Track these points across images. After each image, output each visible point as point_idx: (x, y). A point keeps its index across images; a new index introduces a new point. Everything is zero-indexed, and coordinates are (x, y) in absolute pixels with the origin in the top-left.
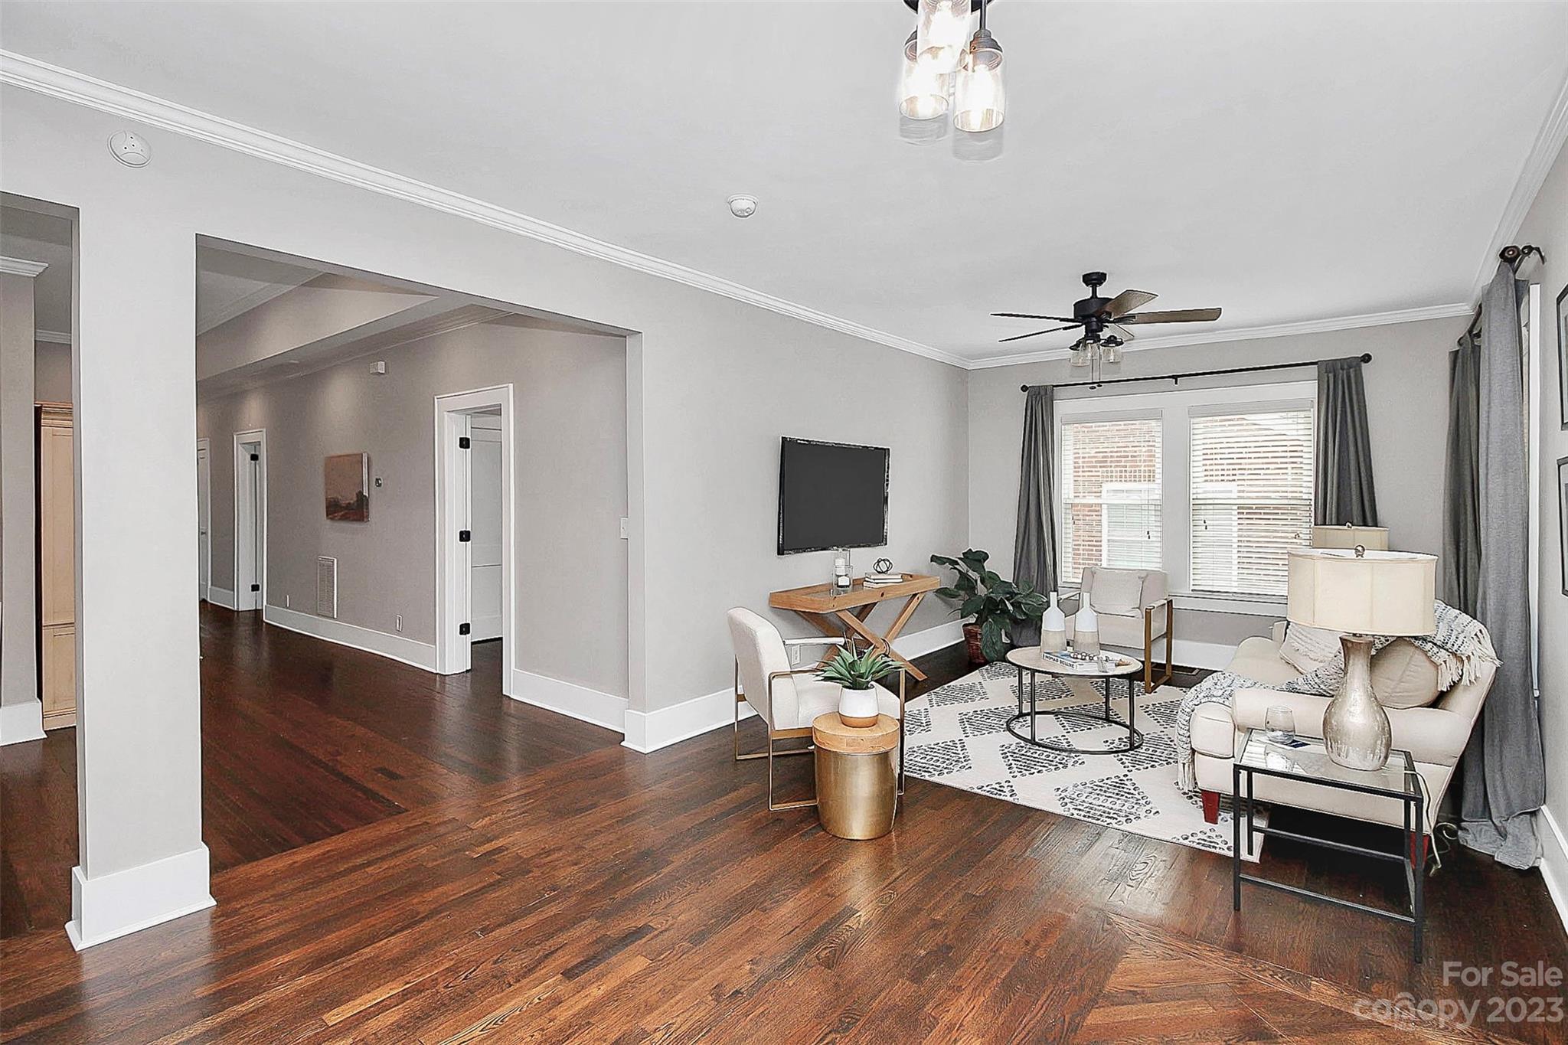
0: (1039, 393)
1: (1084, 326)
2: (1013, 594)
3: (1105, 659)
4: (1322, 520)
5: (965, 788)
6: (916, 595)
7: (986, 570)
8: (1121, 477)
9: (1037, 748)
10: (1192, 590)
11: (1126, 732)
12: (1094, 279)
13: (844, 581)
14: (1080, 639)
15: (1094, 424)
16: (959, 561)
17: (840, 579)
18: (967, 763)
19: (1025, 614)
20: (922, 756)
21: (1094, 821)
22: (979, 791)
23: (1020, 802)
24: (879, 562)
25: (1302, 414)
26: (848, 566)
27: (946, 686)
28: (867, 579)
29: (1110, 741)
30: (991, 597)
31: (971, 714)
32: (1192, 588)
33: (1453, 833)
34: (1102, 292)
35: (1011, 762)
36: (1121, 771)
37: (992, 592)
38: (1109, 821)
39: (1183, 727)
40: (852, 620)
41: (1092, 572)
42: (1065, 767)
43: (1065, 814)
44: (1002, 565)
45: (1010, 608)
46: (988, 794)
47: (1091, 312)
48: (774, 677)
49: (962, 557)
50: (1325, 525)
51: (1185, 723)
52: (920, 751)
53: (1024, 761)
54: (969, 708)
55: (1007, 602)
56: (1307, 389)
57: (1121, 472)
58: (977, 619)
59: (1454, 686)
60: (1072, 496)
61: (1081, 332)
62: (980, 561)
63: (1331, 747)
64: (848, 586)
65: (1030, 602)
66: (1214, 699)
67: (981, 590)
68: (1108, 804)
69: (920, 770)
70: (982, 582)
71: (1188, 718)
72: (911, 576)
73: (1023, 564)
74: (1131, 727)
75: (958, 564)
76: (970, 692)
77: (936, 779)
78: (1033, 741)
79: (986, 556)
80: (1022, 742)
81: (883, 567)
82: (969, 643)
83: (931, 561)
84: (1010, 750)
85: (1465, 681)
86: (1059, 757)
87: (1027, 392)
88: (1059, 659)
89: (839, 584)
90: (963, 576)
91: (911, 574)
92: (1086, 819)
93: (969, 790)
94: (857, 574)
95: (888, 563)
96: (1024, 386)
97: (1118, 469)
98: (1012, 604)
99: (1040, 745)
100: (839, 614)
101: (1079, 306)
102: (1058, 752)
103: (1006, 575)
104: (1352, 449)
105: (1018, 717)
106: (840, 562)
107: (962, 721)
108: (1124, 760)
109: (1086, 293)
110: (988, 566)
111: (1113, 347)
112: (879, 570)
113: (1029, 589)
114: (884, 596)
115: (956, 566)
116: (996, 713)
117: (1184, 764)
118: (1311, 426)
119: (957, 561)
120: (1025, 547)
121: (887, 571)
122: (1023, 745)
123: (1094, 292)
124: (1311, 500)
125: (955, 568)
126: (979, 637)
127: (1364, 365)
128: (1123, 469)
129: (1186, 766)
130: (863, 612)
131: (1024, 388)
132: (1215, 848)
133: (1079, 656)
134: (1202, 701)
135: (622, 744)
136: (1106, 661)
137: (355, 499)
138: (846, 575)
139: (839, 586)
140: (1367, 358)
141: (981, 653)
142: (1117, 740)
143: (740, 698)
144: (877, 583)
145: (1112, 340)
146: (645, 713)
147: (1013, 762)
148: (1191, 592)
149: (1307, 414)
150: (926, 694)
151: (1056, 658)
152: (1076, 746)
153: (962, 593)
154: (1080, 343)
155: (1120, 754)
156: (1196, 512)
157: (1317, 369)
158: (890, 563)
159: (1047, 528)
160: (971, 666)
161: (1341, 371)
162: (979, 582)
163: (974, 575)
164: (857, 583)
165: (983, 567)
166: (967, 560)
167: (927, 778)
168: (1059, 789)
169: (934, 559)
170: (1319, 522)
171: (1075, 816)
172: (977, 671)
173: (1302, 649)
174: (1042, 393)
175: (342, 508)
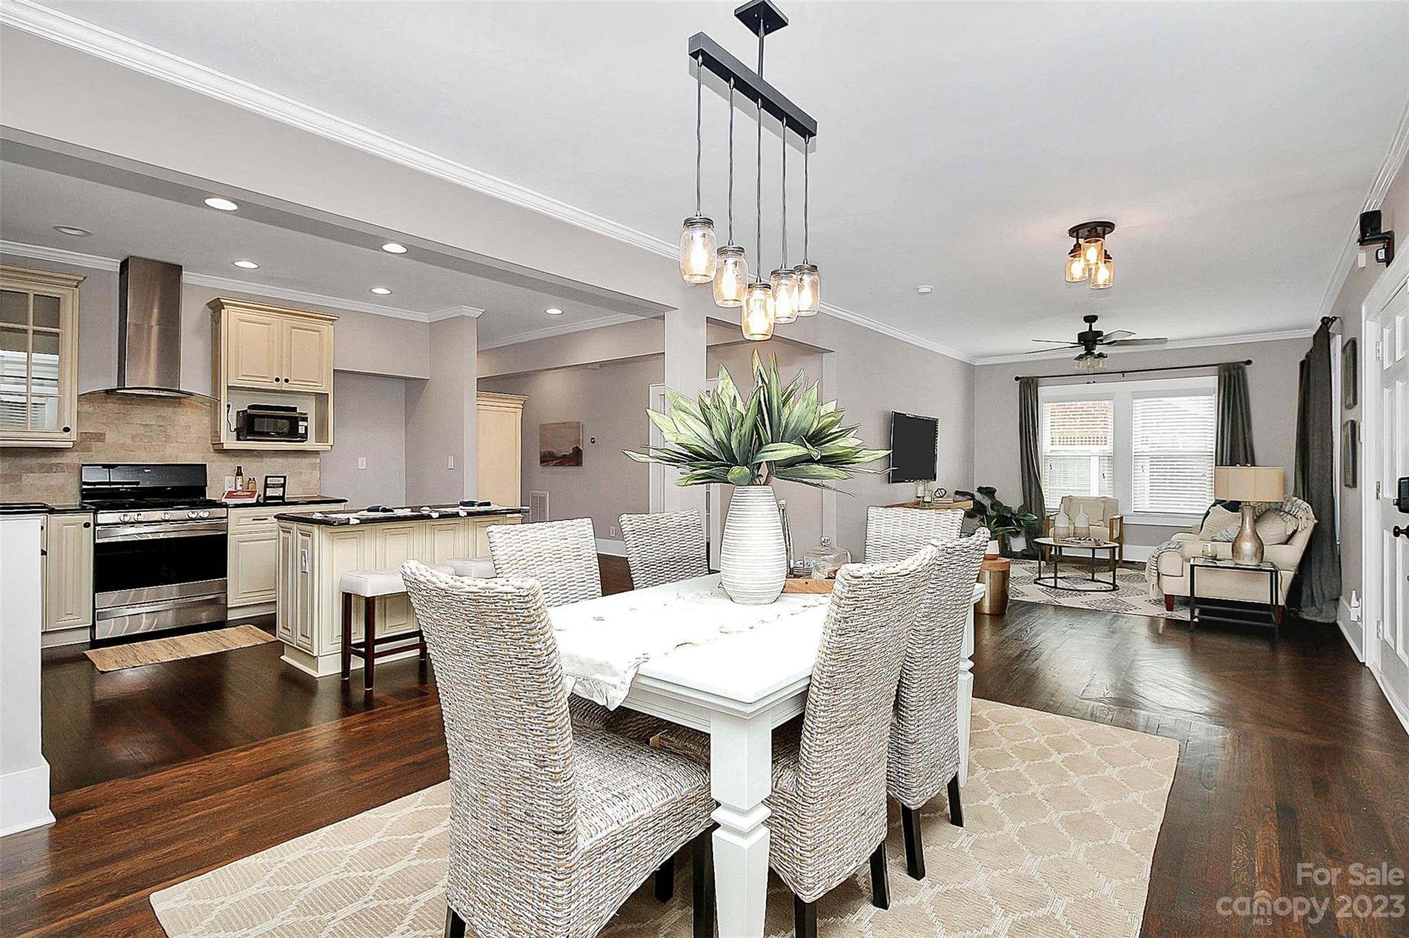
0: (1028, 382)
1: (1084, 347)
2: (1013, 514)
4: (1220, 462)
5: (1032, 601)
7: (997, 500)
12: (1090, 319)
14: (1079, 532)
15: (1066, 404)
16: (976, 494)
18: (1024, 594)
19: (1022, 527)
22: (1040, 602)
24: (938, 490)
25: (1207, 398)
28: (932, 501)
29: (1100, 588)
32: (1136, 510)
33: (1296, 614)
34: (1096, 327)
35: (1048, 594)
36: (1111, 597)
37: (1003, 512)
39: (1153, 565)
41: (1070, 499)
45: (1014, 522)
47: (1089, 339)
49: (978, 491)
51: (1155, 563)
53: (1055, 594)
55: (1012, 519)
56: (1211, 381)
59: (1295, 532)
60: (1049, 451)
61: (1082, 350)
62: (992, 493)
66: (1171, 550)
67: (991, 513)
68: (1113, 606)
70: (992, 507)
75: (974, 496)
78: (1055, 587)
79: (996, 491)
80: (1049, 588)
81: (941, 493)
84: (1044, 590)
85: (1300, 529)
87: (1020, 381)
90: (978, 503)
93: (1034, 602)
95: (944, 491)
96: (1017, 377)
98: (1015, 520)
99: (1060, 589)
101: (1081, 336)
102: (1072, 591)
104: (1240, 420)
106: (921, 488)
108: (1112, 594)
109: (1085, 327)
110: (997, 497)
111: (1101, 360)
112: (939, 495)
113: (1025, 511)
116: (1024, 578)
117: (1153, 585)
118: (1213, 405)
119: (973, 494)
121: (944, 495)
123: (1091, 326)
125: (973, 498)
127: (1247, 366)
131: (1017, 379)
134: (1164, 551)
137: (571, 452)
139: (924, 502)
140: (1249, 362)
142: (1104, 587)
144: (939, 503)
145: (1101, 355)
147: (1050, 594)
148: (1135, 513)
149: (1211, 397)
153: (978, 514)
154: (1082, 356)
155: (1108, 592)
156: (1136, 461)
157: (1219, 369)
161: (1233, 370)
162: (989, 507)
163: (986, 503)
165: (994, 498)
166: (982, 493)
170: (1219, 464)
174: (1030, 381)
175: (557, 458)
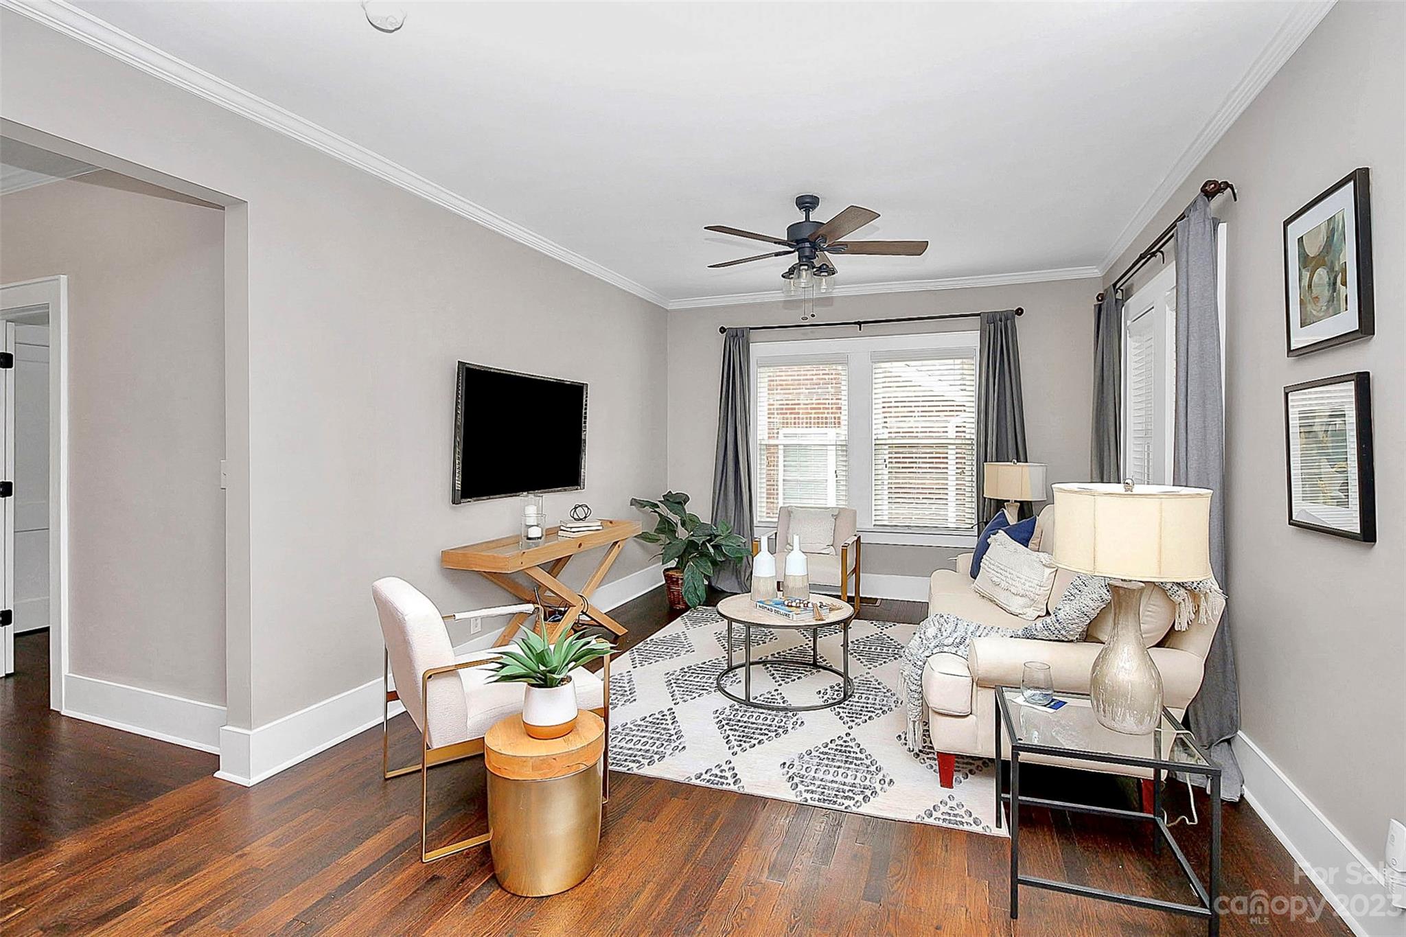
0: (737, 335)
1: (797, 253)
2: (712, 537)
3: (819, 605)
4: (983, 458)
5: (681, 779)
6: (617, 542)
7: (687, 512)
8: (795, 423)
9: (752, 709)
10: (874, 525)
11: (841, 680)
12: (807, 203)
13: (535, 532)
14: (790, 584)
16: (659, 503)
17: (530, 530)
18: (679, 741)
19: (725, 555)
20: (628, 738)
21: (831, 806)
22: (698, 782)
23: (747, 791)
24: (576, 508)
25: (964, 361)
26: (540, 514)
27: (648, 639)
28: (562, 528)
29: (822, 692)
30: (692, 541)
31: (677, 673)
32: (874, 523)
34: (814, 217)
35: (728, 732)
36: (839, 729)
37: (692, 535)
38: (847, 802)
39: (915, 682)
40: (543, 577)
41: (789, 511)
42: (786, 732)
43: (798, 800)
44: (701, 507)
45: (712, 550)
46: (708, 785)
47: (806, 236)
48: (430, 677)
49: (663, 499)
50: (992, 462)
51: (918, 678)
52: (624, 732)
53: (742, 729)
54: (675, 664)
55: (708, 545)
56: (971, 339)
57: (795, 418)
58: (678, 563)
60: (766, 437)
61: (794, 259)
62: (679, 503)
63: (1104, 711)
64: (540, 538)
65: (731, 544)
66: (946, 649)
67: (682, 533)
68: (840, 778)
69: (626, 760)
70: (683, 524)
71: (920, 672)
72: (611, 522)
73: (720, 506)
74: (844, 675)
75: (658, 507)
76: (676, 646)
77: (648, 771)
78: (747, 702)
79: (687, 499)
80: (736, 703)
81: (580, 514)
82: (669, 588)
83: (631, 505)
84: (724, 716)
86: (777, 719)
87: (725, 333)
88: (774, 609)
89: (530, 536)
90: (664, 520)
91: (611, 519)
92: (821, 804)
93: (686, 781)
94: (551, 523)
95: (586, 509)
96: (722, 328)
97: (793, 416)
98: (713, 546)
99: (756, 706)
100: (526, 571)
101: (792, 231)
102: (774, 712)
103: (705, 517)
104: (1008, 393)
105: (727, 672)
106: (531, 510)
107: (669, 684)
108: (842, 714)
109: (800, 217)
110: (689, 508)
111: (825, 276)
112: (576, 517)
113: (727, 530)
114: (581, 547)
115: (656, 509)
116: (702, 669)
117: (914, 722)
119: (657, 504)
120: (723, 488)
121: (585, 517)
122: (737, 707)
123: (807, 217)
124: (973, 439)
125: (655, 512)
126: (680, 582)
127: (1017, 317)
128: (797, 416)
129: (916, 724)
130: (555, 567)
131: (723, 330)
132: (962, 823)
133: (794, 604)
134: (934, 652)
135: (215, 775)
136: (820, 607)
138: (537, 526)
139: (528, 539)
140: (1019, 312)
141: (683, 598)
142: (829, 689)
143: (392, 696)
144: (574, 532)
145: (825, 269)
146: (250, 729)
147: (731, 733)
148: (873, 527)
149: (972, 361)
150: (628, 652)
151: (770, 607)
152: (794, 701)
153: (662, 536)
154: (795, 268)
155: (836, 707)
156: (878, 452)
157: (980, 320)
158: (588, 509)
159: (744, 468)
160: (673, 615)
161: (999, 323)
162: (679, 525)
163: (675, 519)
164: (552, 533)
165: (684, 510)
166: (668, 503)
167: (635, 771)
168: (784, 764)
169: (634, 502)
170: (981, 459)
171: (810, 802)
172: (679, 618)
173: (1003, 584)
174: (740, 334)
